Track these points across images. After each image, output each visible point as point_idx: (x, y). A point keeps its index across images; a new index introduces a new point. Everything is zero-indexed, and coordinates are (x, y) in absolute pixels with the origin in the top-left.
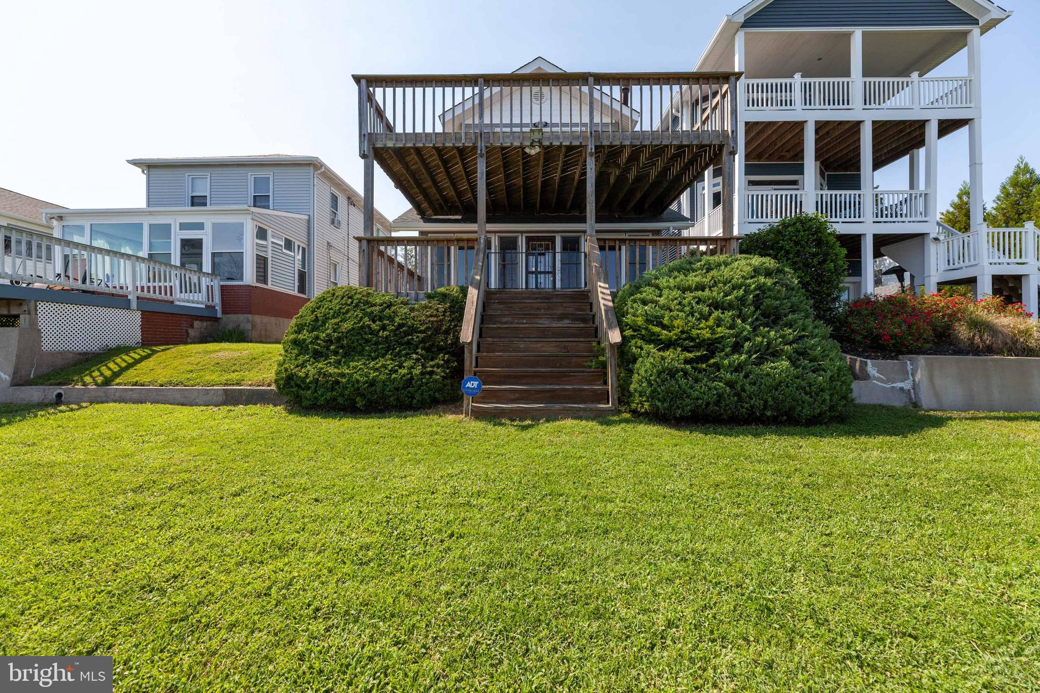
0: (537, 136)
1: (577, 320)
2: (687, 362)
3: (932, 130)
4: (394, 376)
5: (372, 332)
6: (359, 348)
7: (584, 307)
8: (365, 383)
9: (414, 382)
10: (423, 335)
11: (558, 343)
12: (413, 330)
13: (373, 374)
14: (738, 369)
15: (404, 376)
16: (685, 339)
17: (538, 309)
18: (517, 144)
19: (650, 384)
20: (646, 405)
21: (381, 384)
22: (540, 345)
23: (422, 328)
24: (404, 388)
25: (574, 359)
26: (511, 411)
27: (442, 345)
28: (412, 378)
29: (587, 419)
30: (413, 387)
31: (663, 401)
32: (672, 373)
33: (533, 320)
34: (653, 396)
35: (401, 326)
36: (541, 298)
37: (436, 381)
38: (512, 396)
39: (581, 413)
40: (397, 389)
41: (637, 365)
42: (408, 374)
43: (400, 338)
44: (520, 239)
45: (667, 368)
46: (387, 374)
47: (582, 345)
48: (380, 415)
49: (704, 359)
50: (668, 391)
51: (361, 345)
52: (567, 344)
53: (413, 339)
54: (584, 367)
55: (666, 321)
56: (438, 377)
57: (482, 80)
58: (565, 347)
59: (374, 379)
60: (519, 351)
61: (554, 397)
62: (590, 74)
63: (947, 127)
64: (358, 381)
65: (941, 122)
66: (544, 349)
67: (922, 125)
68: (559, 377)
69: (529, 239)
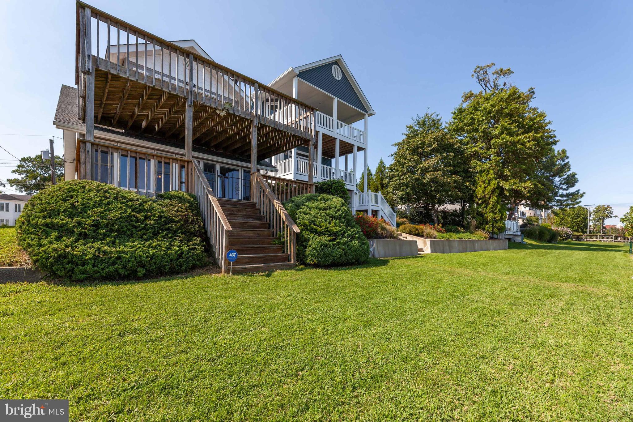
0: (227, 106)
1: (256, 219)
2: (330, 241)
3: (355, 149)
4: (169, 252)
5: (138, 220)
6: (128, 232)
7: (256, 212)
8: (147, 257)
9: (184, 255)
10: (179, 224)
11: (254, 232)
12: (169, 220)
13: (152, 252)
14: (345, 244)
15: (177, 252)
16: (326, 231)
17: (233, 211)
18: (214, 106)
19: (317, 251)
20: (316, 261)
21: (160, 258)
22: (245, 232)
23: (177, 219)
24: (177, 259)
25: (266, 240)
26: (250, 268)
27: (193, 231)
28: (182, 253)
29: (286, 270)
30: (183, 258)
31: (322, 258)
32: (326, 246)
33: (234, 218)
34: (318, 257)
35: (160, 217)
36: (231, 205)
37: (198, 254)
38: (244, 261)
39: (281, 267)
40: (171, 260)
41: (309, 243)
42: (179, 250)
43: (161, 226)
44: (217, 166)
45: (324, 244)
46: (165, 251)
47: (266, 233)
48: (157, 279)
49: (334, 240)
50: (324, 254)
51: (129, 230)
52: (259, 232)
53: (172, 226)
54: (271, 244)
55: (317, 223)
56: (199, 251)
57: (192, 56)
58: (258, 234)
59: (154, 255)
60: (234, 236)
61: (265, 260)
62: (257, 82)
63: (360, 149)
64: (140, 256)
65: (358, 147)
66: (247, 235)
67: (352, 146)
68: (263, 250)
69: (222, 169)
